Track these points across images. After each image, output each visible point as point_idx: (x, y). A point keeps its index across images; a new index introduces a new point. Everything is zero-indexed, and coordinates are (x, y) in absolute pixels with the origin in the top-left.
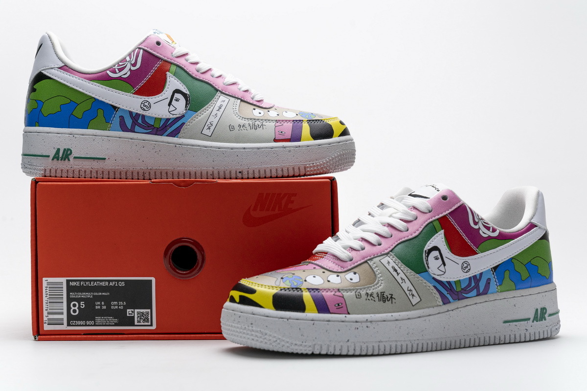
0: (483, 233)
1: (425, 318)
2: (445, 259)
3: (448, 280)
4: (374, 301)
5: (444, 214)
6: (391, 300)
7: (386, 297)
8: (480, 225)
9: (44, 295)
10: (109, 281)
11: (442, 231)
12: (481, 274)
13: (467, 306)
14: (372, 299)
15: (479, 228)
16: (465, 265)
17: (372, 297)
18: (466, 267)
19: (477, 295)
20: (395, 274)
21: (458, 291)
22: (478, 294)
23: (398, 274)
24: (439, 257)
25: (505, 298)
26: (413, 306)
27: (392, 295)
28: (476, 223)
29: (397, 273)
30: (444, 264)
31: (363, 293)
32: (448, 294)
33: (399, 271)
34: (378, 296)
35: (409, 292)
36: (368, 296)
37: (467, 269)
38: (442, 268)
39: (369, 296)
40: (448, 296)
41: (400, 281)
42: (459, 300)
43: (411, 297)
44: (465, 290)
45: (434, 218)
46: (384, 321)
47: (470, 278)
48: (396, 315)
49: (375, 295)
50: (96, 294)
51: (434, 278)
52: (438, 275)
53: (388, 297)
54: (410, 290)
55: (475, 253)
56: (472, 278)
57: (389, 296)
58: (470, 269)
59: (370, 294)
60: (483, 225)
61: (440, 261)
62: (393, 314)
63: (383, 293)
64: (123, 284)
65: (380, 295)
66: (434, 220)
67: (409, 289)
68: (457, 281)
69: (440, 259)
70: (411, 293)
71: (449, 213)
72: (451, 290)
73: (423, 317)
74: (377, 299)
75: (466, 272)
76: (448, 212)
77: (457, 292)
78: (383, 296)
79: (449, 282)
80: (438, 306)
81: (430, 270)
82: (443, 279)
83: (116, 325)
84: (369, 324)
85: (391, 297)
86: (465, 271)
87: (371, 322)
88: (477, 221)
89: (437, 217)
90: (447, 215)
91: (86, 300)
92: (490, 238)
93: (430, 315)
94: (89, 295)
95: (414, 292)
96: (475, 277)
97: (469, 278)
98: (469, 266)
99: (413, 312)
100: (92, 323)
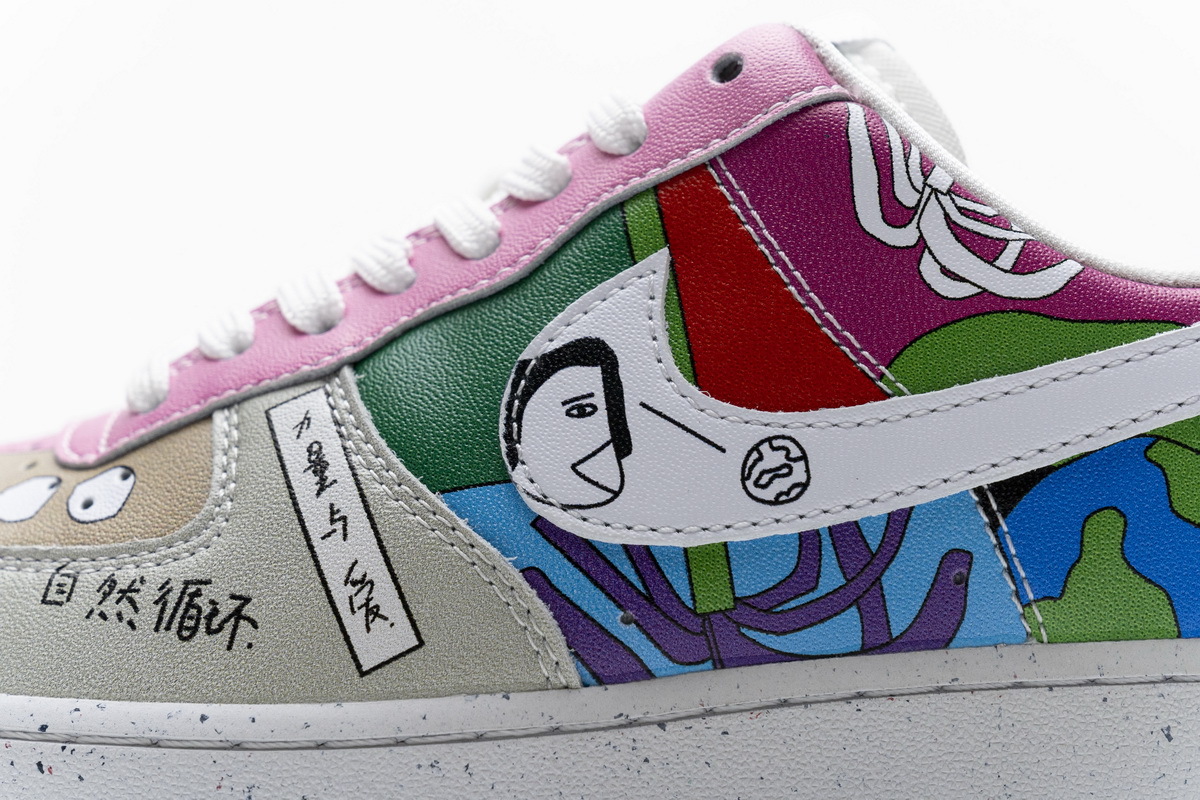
0: (945, 271)
1: (431, 750)
2: (634, 417)
3: (634, 539)
4: (131, 624)
5: (698, 155)
6: (229, 627)
7: (207, 610)
8: (932, 225)
11: (661, 258)
12: (898, 522)
13: (784, 703)
14: (120, 616)
15: (922, 244)
16: (774, 459)
17: (125, 606)
18: (775, 473)
19: (865, 650)
20: (304, 483)
21: (702, 608)
22: (878, 642)
23: (322, 486)
24: (600, 400)
25: (1093, 683)
26: (363, 674)
27: (247, 600)
28: (896, 214)
29: (323, 479)
30: (621, 441)
31: (91, 578)
32: (626, 621)
33: (337, 468)
34: (162, 601)
35: (351, 590)
36: (106, 595)
37: (781, 485)
38: (604, 467)
39: (115, 595)
40: (632, 637)
41: (317, 524)
42: (720, 664)
43: (354, 623)
44: (769, 611)
45: (636, 182)
46: (155, 744)
47: (809, 542)
48: (230, 717)
49: (146, 597)
51: (540, 525)
52: (566, 507)
53: (215, 612)
54: (363, 582)
55: (864, 391)
56: (827, 542)
57: (227, 607)
58: (804, 486)
59: (122, 585)
60: (951, 224)
61: (598, 427)
62: (212, 710)
63: (193, 588)
65: (172, 599)
66: (637, 196)
67: (356, 575)
68: (706, 551)
69: (602, 415)
70: (359, 600)
71: (728, 155)
72: (650, 599)
73: (424, 741)
74: (148, 613)
75: (776, 502)
76: (718, 146)
77: (705, 616)
78: (190, 605)
79: (642, 557)
80: (546, 686)
81: (518, 475)
82: (602, 530)
84: (50, 752)
85: (237, 614)
86: (769, 494)
87: (69, 741)
88: (908, 198)
89: (655, 175)
90: (713, 162)
92: (986, 303)
93: (479, 738)
95: (385, 595)
96: (847, 535)
97: (803, 537)
98: (799, 467)
99: (352, 709)
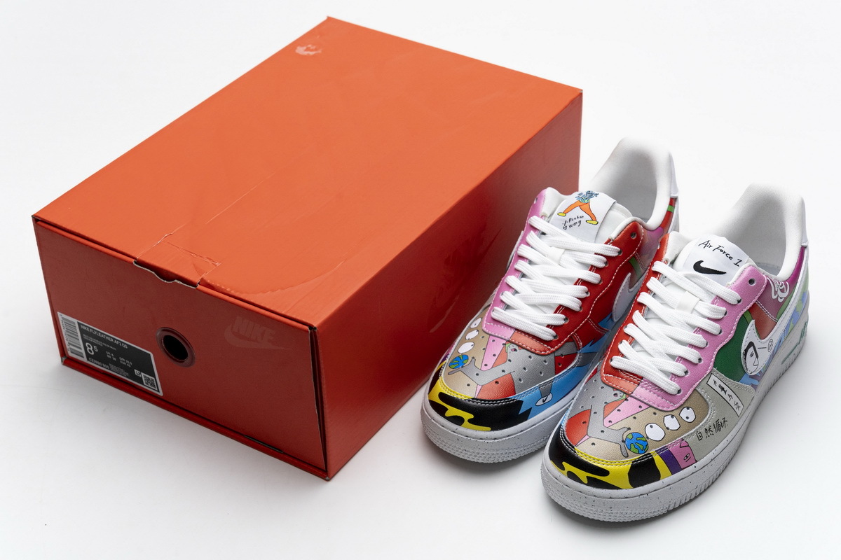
0: (781, 298)
4: (713, 434)
5: (754, 301)
6: (724, 424)
7: (720, 424)
9: (62, 328)
10: (114, 339)
15: (778, 296)
26: (739, 417)
27: (724, 418)
28: (776, 293)
30: (757, 356)
34: (715, 427)
37: (771, 347)
38: (756, 362)
39: (708, 432)
45: (745, 310)
49: (712, 428)
50: (105, 344)
58: (773, 345)
59: (708, 429)
61: (754, 356)
63: (717, 422)
64: (125, 346)
71: (758, 299)
74: (714, 431)
83: (127, 377)
85: (724, 421)
86: (770, 350)
89: (748, 307)
91: (98, 347)
94: (100, 343)
98: (772, 342)
100: (107, 367)
